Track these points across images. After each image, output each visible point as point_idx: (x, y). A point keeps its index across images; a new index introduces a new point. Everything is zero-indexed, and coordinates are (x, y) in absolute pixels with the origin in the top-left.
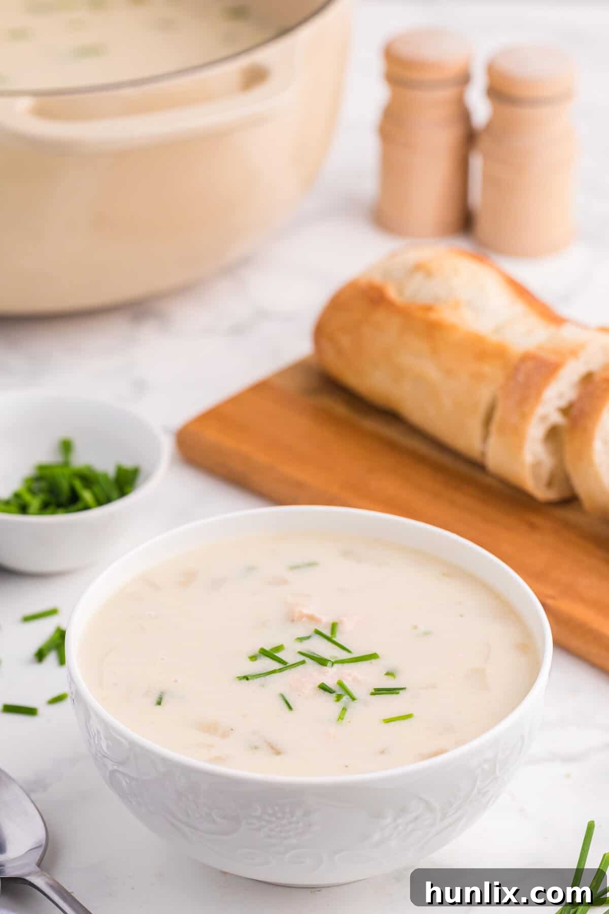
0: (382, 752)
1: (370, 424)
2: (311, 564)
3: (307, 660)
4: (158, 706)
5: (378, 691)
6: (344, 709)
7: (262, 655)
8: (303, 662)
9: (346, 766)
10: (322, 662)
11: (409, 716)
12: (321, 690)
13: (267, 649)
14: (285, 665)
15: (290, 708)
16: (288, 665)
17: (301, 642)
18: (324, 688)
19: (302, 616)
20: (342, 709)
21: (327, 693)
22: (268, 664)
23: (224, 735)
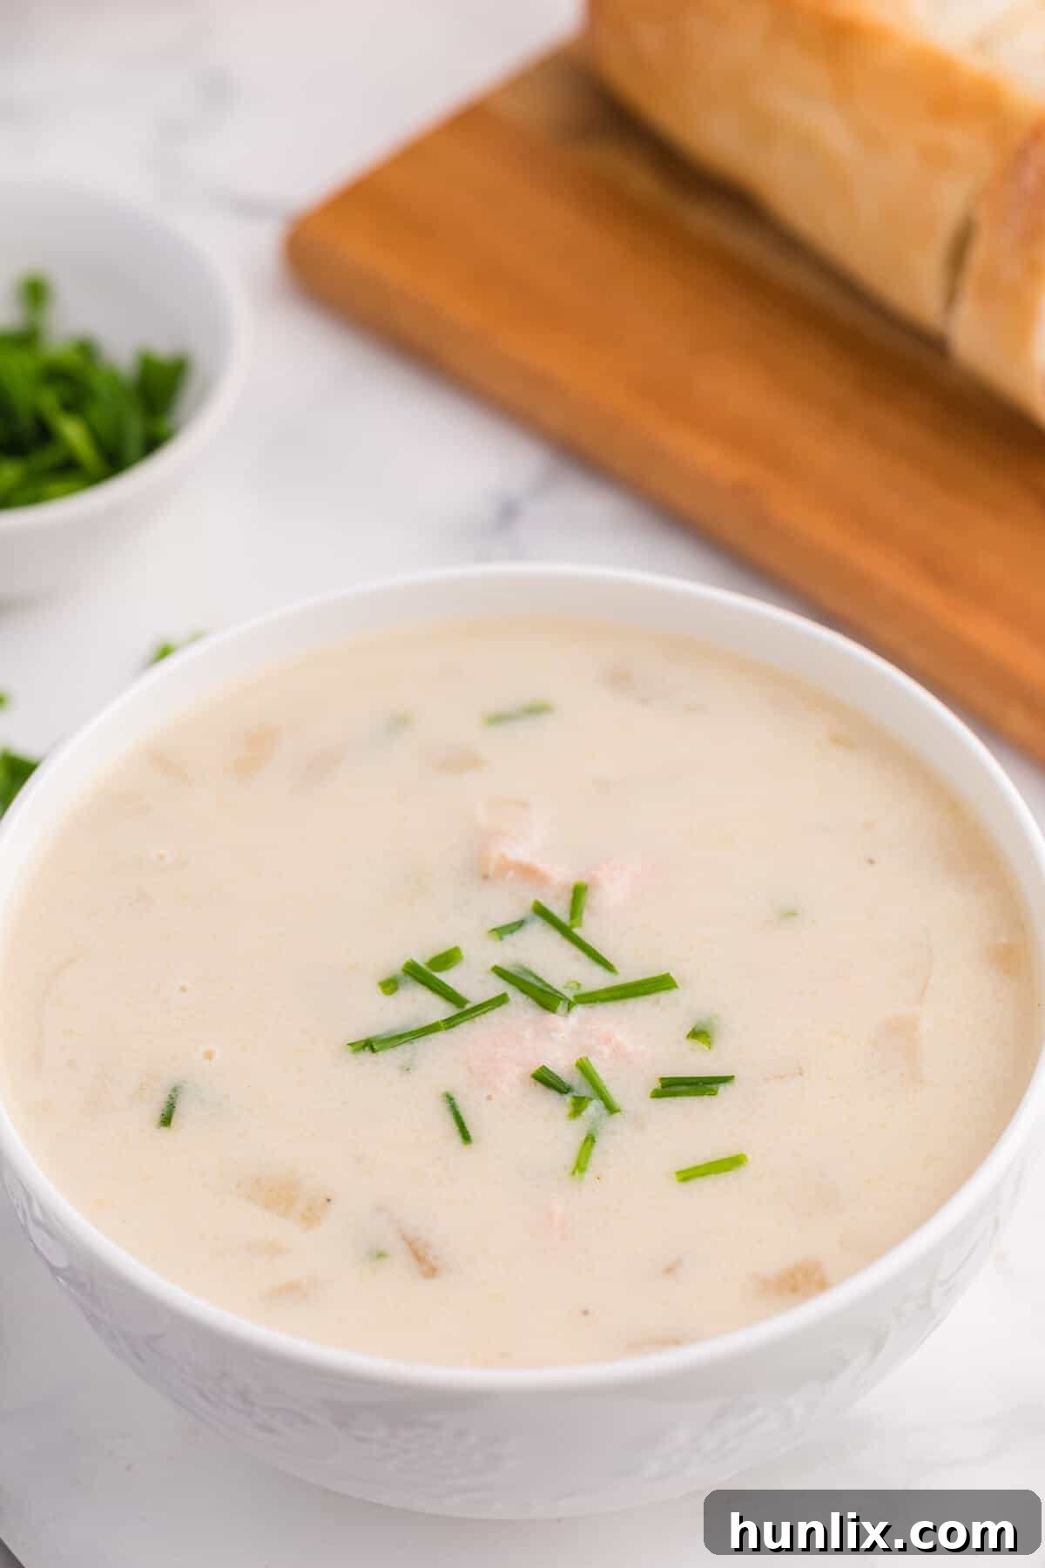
0: (669, 1270)
1: (702, 220)
2: (536, 710)
3: (511, 991)
4: (164, 1129)
5: (671, 1087)
6: (590, 1139)
7: (409, 978)
8: (501, 1000)
9: (585, 1313)
10: (546, 998)
11: (732, 1163)
12: (539, 1084)
13: (421, 961)
14: (463, 1011)
15: (466, 1137)
16: (468, 1006)
17: (501, 939)
18: (547, 1080)
19: (506, 867)
20: (583, 1138)
21: (553, 1094)
22: (423, 1006)
23: (311, 1218)
